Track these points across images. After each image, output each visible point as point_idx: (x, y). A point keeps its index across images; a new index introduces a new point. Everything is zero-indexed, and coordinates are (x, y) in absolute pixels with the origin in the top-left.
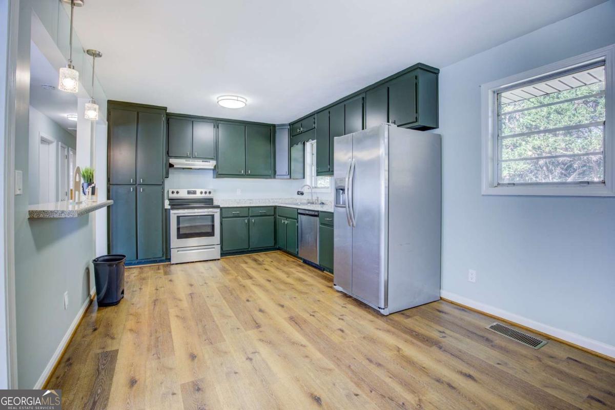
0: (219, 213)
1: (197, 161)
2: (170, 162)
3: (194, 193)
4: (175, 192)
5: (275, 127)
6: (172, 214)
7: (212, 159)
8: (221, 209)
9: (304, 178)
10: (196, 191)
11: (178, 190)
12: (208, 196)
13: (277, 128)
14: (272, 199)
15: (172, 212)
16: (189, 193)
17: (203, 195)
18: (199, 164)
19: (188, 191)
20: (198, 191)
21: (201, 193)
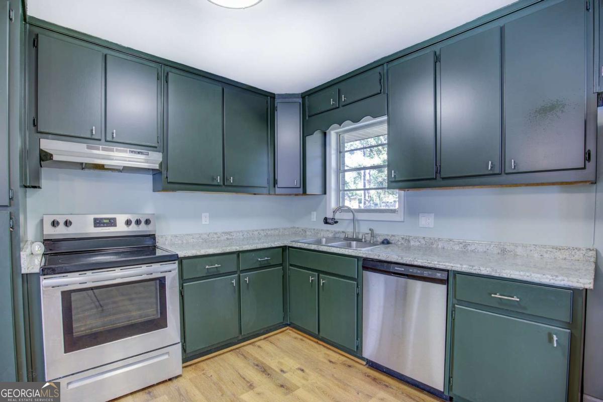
0: (177, 271)
1: (117, 150)
2: (41, 148)
3: (112, 222)
4: (62, 223)
5: (274, 98)
6: (46, 287)
7: (154, 148)
8: (181, 260)
9: (325, 193)
10: (115, 219)
11: (69, 218)
12: (143, 229)
13: (277, 101)
14: (263, 230)
15: (45, 282)
16: (98, 223)
17: (133, 228)
18: (121, 157)
19: (95, 220)
20: (121, 219)
21: (128, 223)
